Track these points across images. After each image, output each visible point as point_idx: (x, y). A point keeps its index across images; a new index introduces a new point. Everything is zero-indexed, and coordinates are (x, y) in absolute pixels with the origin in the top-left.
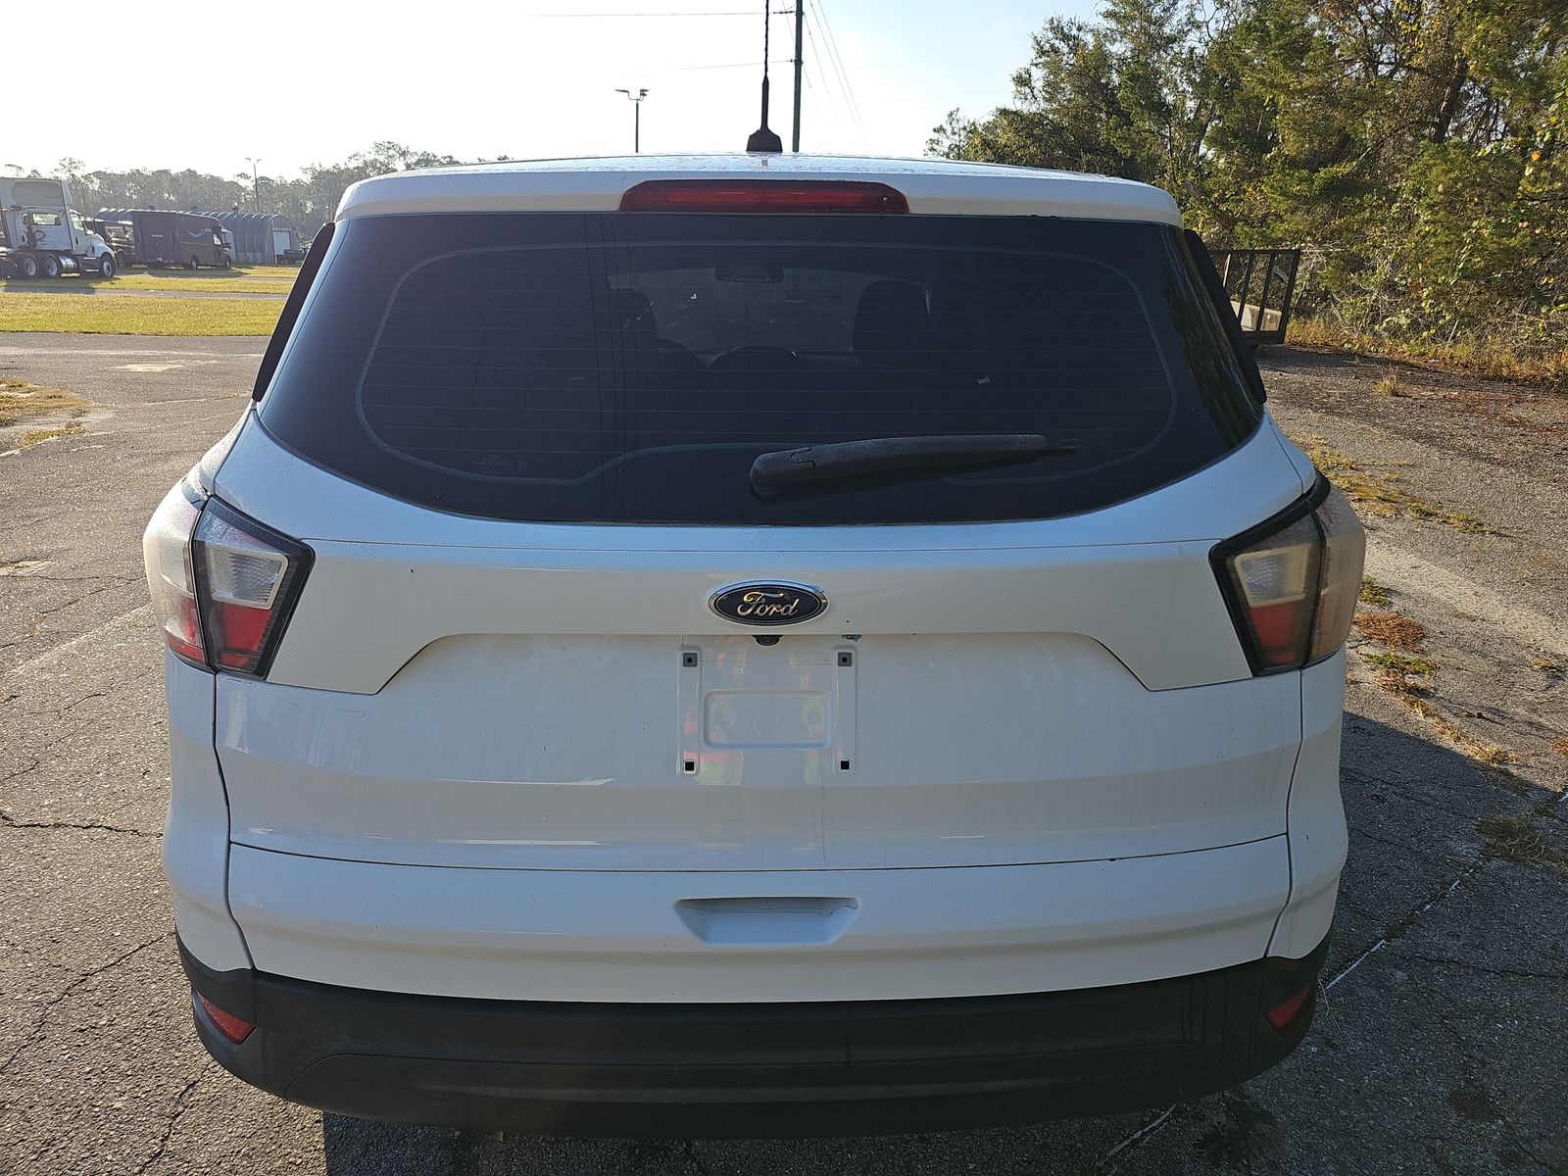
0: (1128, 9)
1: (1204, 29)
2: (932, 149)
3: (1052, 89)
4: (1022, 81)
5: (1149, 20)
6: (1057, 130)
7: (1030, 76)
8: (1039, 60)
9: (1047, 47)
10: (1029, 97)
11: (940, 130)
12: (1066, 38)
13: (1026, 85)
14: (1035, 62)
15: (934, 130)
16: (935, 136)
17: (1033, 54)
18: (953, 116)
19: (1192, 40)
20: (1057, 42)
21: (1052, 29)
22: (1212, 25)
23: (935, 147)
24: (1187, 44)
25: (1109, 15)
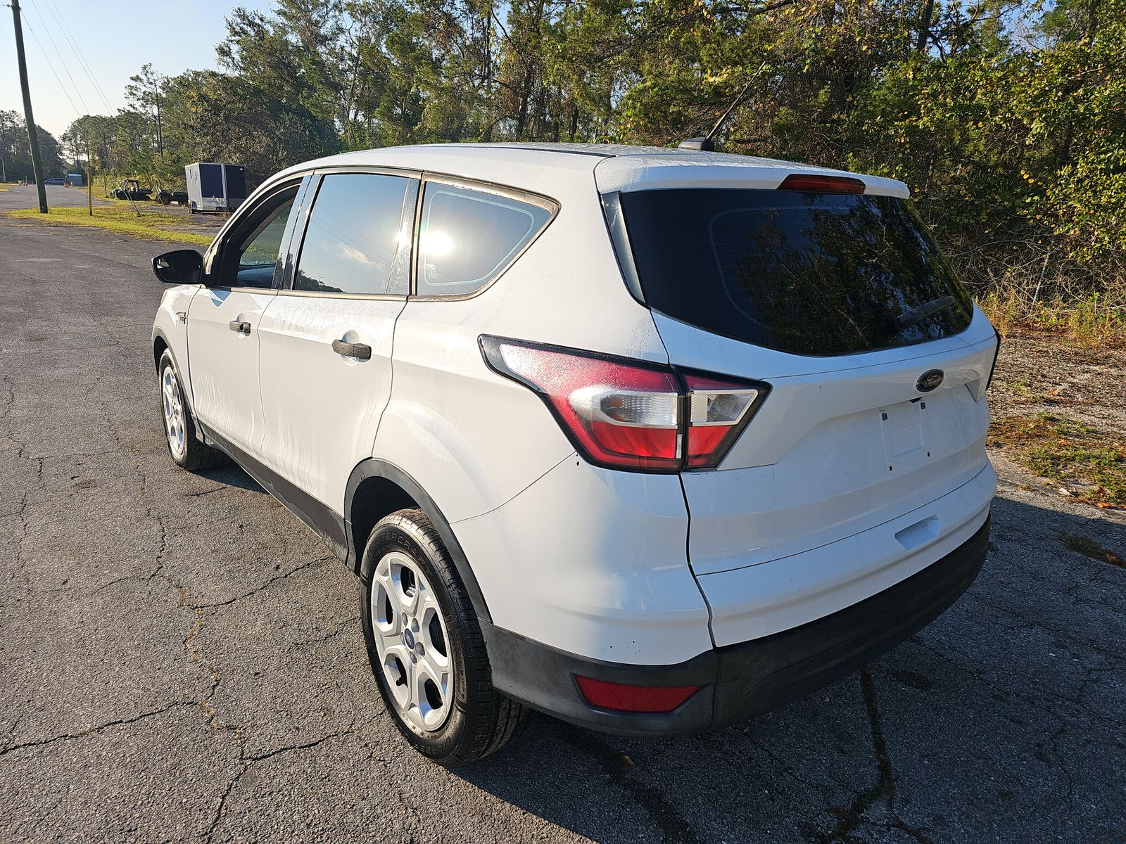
0: (294, 11)
1: (347, 34)
2: (132, 94)
3: (249, 62)
4: (224, 52)
5: (310, 21)
6: (257, 92)
7: (230, 49)
8: (233, 38)
9: (238, 29)
10: (231, 65)
11: (137, 79)
12: (251, 24)
13: (227, 55)
14: (230, 38)
15: (132, 78)
16: (133, 83)
17: (228, 33)
18: (147, 69)
19: (342, 40)
20: (245, 26)
21: (240, 16)
22: (352, 31)
23: (135, 92)
24: (339, 43)
25: (280, 13)
